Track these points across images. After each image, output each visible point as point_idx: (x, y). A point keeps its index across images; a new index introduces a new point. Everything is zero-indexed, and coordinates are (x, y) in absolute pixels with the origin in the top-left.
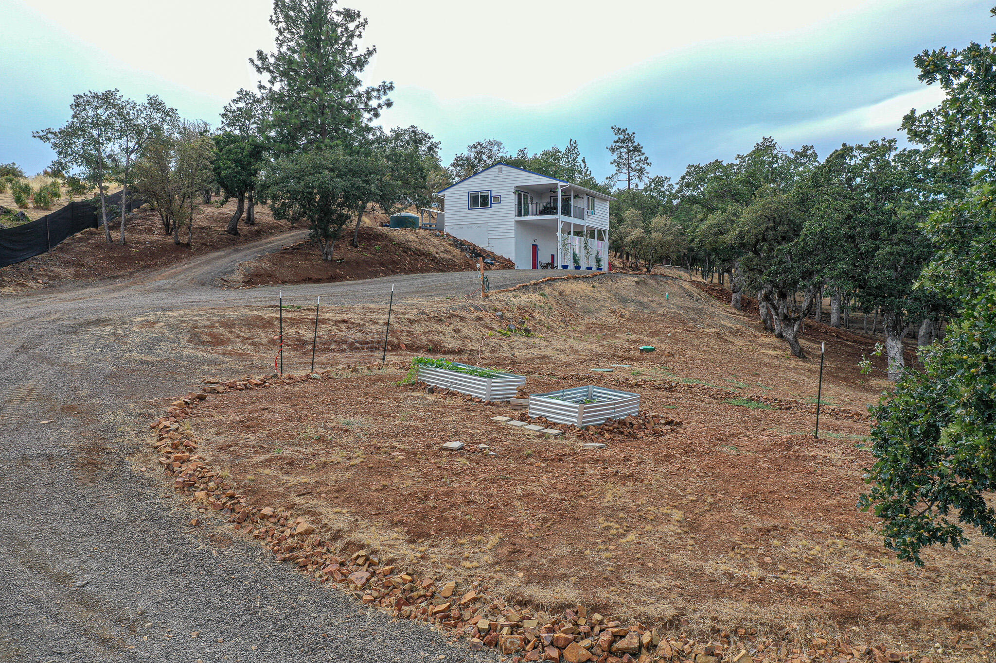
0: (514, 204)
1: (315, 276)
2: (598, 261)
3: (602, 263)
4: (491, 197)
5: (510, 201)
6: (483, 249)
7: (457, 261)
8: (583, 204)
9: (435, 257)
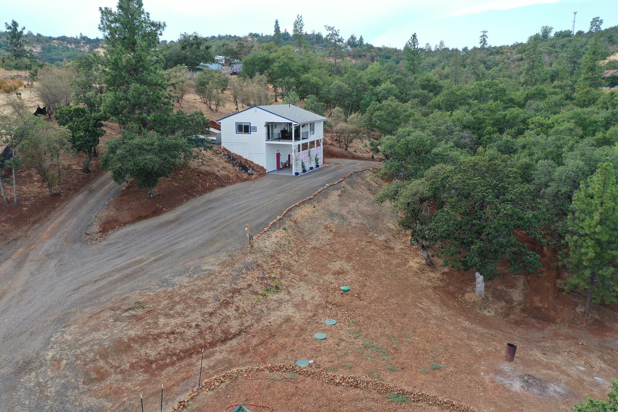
0: (265, 133)
1: (144, 214)
2: (317, 160)
3: (319, 161)
4: (250, 127)
5: (263, 131)
6: (246, 160)
7: (231, 175)
8: (307, 129)
9: (217, 175)
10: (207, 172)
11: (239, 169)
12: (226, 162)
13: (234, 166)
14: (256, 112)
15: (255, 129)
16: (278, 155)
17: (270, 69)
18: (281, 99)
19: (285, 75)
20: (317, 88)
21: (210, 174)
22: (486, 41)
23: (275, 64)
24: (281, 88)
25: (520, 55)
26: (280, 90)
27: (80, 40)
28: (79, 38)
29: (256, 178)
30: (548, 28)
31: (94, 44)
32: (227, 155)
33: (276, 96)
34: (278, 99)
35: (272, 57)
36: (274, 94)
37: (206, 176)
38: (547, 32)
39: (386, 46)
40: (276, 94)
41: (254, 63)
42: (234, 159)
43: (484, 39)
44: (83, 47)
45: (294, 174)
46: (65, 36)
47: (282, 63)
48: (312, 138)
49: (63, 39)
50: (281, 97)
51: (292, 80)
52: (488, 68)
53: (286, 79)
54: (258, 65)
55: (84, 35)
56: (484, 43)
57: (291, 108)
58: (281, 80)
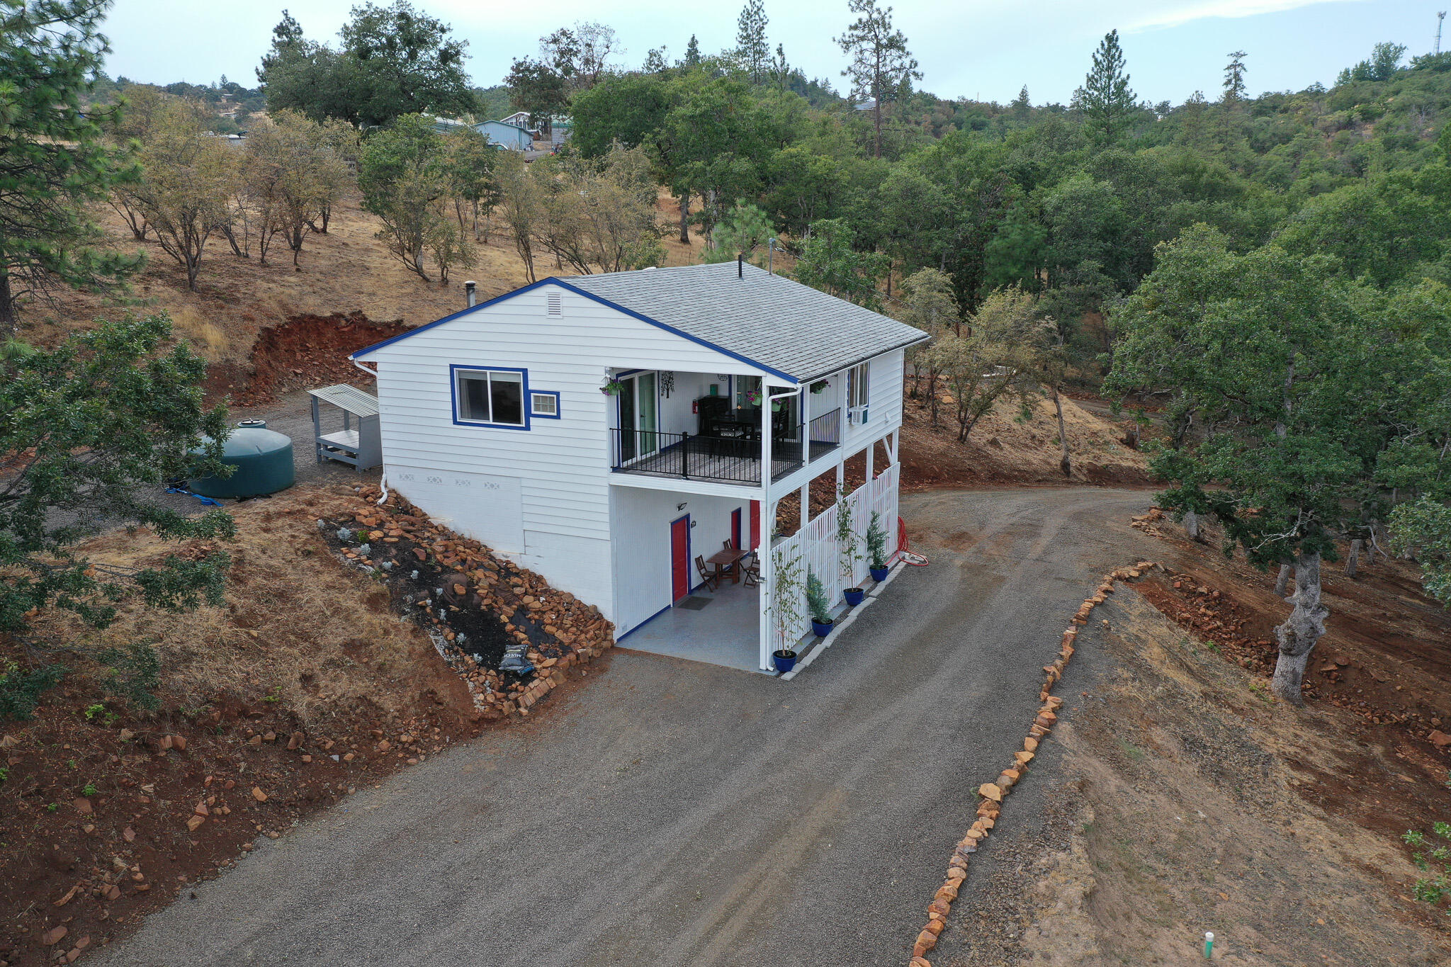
0: (606, 426)
3: (884, 546)
4: (528, 392)
5: (593, 417)
6: (506, 571)
7: (389, 703)
8: (837, 395)
9: (293, 717)
10: (224, 700)
11: (452, 648)
12: (374, 603)
13: (422, 621)
14: (554, 308)
15: (552, 404)
16: (682, 529)
17: (662, 127)
18: (700, 233)
19: (714, 150)
20: (828, 196)
21: (244, 713)
22: (1240, 80)
23: (680, 111)
24: (700, 198)
25: (1346, 113)
26: (697, 205)
27: (221, 92)
28: (218, 87)
29: (547, 698)
30: (1392, 49)
31: (251, 100)
32: (402, 545)
33: (683, 227)
34: (691, 235)
35: (670, 91)
36: (679, 219)
37: (213, 733)
38: (1388, 58)
39: (969, 98)
40: (684, 217)
41: (609, 111)
42: (430, 576)
43: (1237, 76)
44: (225, 108)
45: (765, 662)
46: (186, 82)
47: (704, 106)
48: (855, 440)
49: (180, 89)
50: (699, 227)
51: (742, 165)
52: (1262, 149)
53: (720, 161)
54: (621, 118)
55: (230, 80)
56: (1236, 85)
57: (747, 281)
58: (699, 164)
